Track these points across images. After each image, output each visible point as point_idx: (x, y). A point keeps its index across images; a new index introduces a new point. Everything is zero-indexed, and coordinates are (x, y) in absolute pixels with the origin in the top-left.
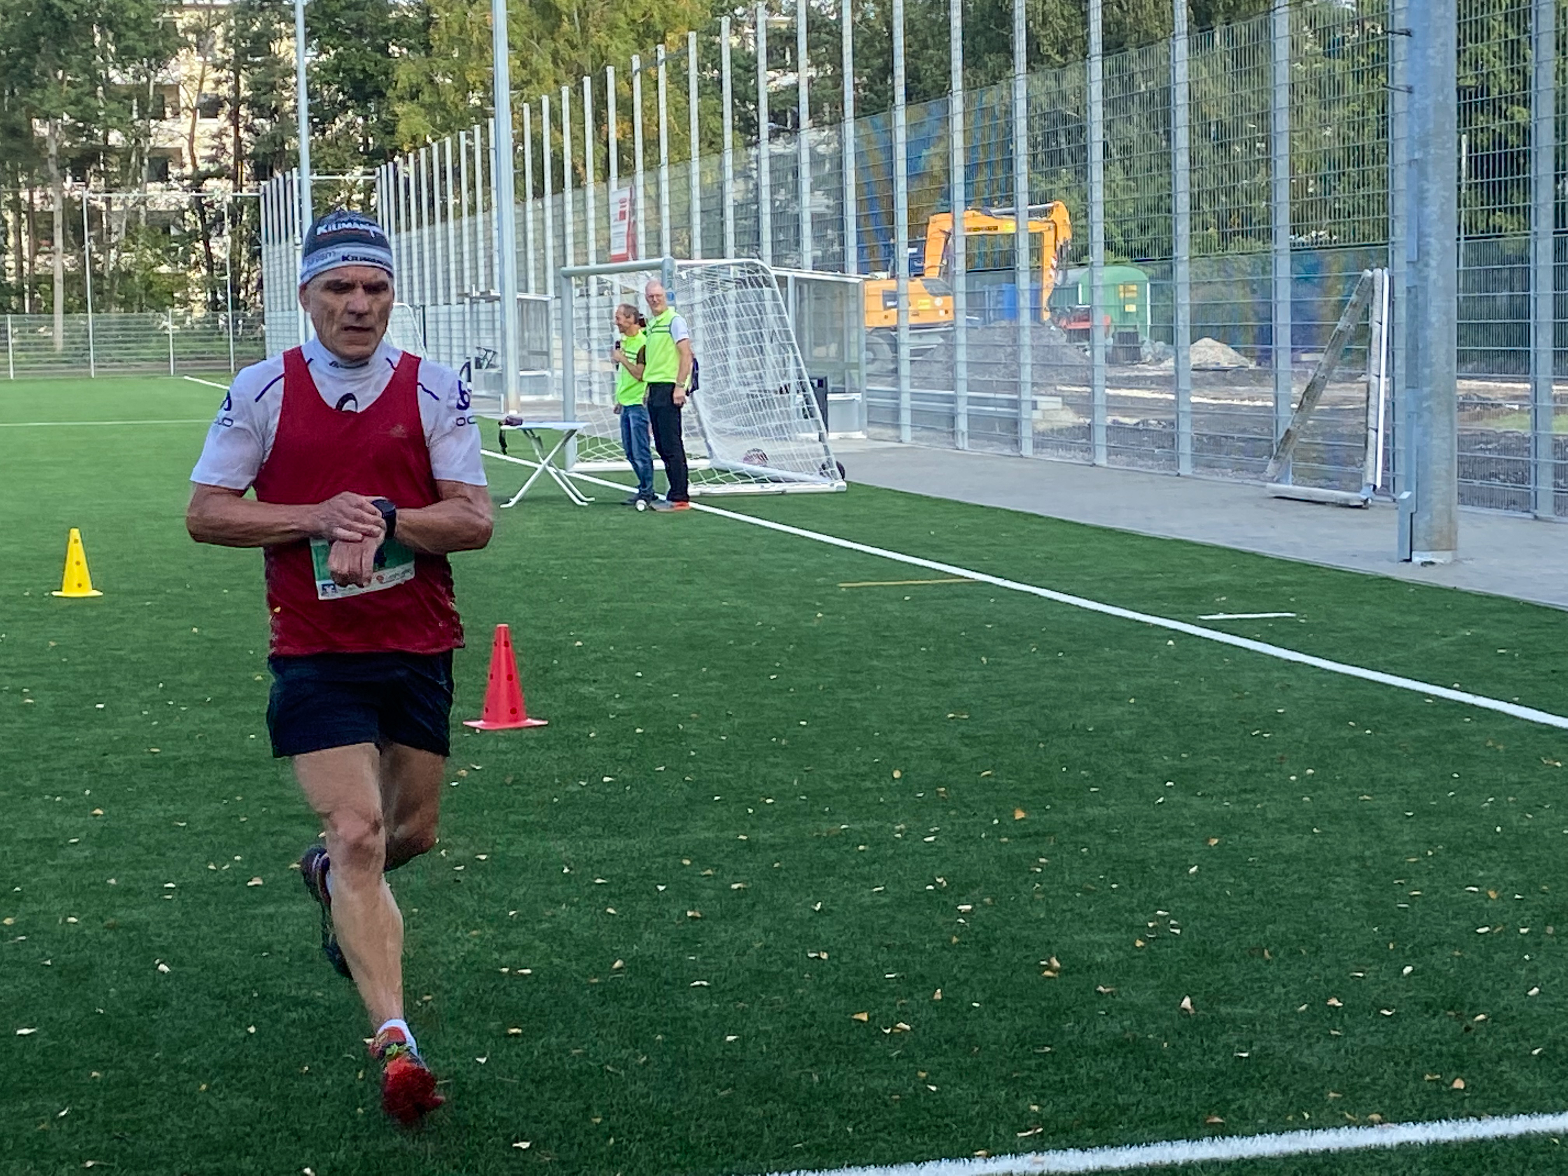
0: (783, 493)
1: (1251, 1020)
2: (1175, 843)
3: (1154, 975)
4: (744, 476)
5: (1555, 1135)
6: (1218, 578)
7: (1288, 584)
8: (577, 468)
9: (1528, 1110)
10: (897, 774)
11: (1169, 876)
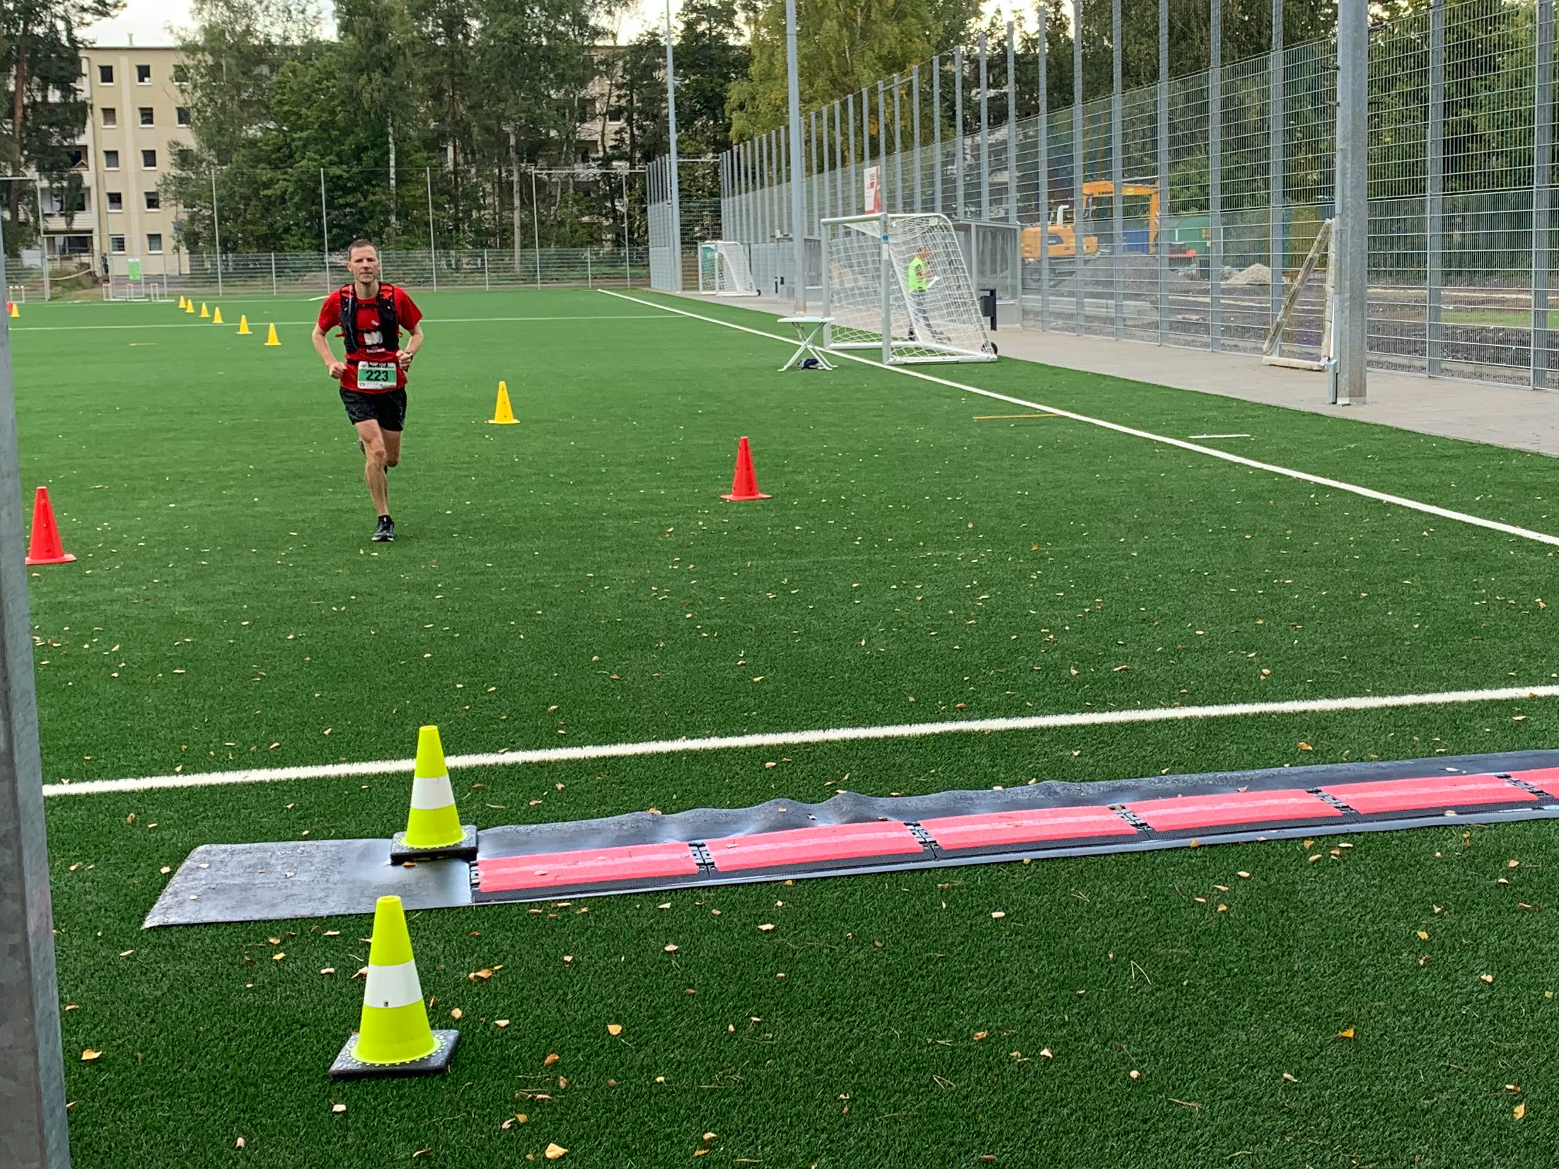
0: (957, 363)
1: (1126, 656)
2: (1121, 563)
3: (1081, 632)
4: (931, 351)
5: (1275, 713)
6: (1210, 414)
7: (1254, 417)
8: (831, 346)
9: (1267, 701)
10: (970, 526)
11: (1110, 581)
